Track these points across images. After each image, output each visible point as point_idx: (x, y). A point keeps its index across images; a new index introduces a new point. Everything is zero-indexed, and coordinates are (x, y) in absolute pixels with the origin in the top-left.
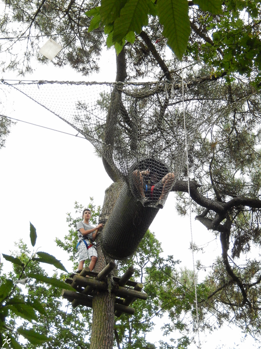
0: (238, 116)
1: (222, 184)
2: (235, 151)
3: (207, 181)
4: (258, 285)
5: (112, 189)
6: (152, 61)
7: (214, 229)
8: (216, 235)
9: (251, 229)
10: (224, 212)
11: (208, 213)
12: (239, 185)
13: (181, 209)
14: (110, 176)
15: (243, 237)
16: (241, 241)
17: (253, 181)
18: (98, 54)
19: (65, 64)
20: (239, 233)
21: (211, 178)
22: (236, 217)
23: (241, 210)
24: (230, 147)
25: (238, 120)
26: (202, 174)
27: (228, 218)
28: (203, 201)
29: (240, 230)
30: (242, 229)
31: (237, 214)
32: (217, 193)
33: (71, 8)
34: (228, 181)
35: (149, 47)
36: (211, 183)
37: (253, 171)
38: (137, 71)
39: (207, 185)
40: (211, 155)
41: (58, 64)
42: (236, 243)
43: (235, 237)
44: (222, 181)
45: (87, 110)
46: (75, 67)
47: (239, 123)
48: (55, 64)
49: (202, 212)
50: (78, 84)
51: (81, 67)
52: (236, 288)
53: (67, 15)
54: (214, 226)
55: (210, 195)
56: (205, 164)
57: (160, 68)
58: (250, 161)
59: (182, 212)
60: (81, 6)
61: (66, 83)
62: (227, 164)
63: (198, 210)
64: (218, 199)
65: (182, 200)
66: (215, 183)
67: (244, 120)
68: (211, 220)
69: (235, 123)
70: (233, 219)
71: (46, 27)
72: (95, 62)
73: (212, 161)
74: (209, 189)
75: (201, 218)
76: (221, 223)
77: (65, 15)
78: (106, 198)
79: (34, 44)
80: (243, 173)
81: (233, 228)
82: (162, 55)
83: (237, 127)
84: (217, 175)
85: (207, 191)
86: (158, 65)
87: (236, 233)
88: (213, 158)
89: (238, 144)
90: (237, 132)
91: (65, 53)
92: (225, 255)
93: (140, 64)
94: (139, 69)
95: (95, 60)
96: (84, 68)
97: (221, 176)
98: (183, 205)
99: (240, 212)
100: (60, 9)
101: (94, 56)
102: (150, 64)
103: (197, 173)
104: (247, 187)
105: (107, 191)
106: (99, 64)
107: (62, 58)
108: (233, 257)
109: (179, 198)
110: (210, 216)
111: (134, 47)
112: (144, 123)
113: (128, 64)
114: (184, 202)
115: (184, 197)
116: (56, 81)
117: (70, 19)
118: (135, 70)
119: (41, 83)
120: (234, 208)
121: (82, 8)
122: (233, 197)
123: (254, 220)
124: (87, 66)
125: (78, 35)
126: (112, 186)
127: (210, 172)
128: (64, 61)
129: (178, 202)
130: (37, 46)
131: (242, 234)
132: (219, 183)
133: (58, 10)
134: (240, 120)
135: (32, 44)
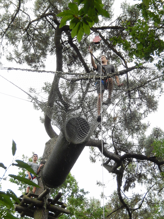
0: (132, 100)
1: (119, 144)
2: (128, 123)
3: (109, 141)
4: (139, 210)
5: (50, 142)
6: (79, 64)
7: (113, 172)
8: (114, 176)
9: (136, 174)
10: (120, 161)
11: (110, 162)
12: (130, 145)
13: (93, 159)
14: (49, 134)
15: (131, 178)
16: (130, 181)
17: (139, 143)
18: (45, 57)
19: (23, 63)
20: (129, 176)
21: (113, 140)
22: (127, 166)
23: (130, 161)
24: (125, 120)
25: (131, 103)
26: (107, 137)
27: (122, 166)
28: (107, 154)
29: (129, 174)
30: (131, 174)
31: (128, 164)
32: (116, 149)
33: (29, 28)
34: (123, 142)
35: (77, 54)
36: (112, 143)
37: (139, 136)
38: (69, 69)
39: (110, 145)
40: (113, 125)
41: (19, 62)
42: (126, 182)
43: (126, 178)
44: (119, 142)
45: (36, 92)
46: (30, 65)
47: (132, 105)
48: (17, 62)
49: (106, 161)
50: (33, 71)
51: (34, 65)
52: (125, 211)
53: (26, 32)
54: (113, 170)
55: (112, 150)
56: (109, 130)
57: (84, 68)
58: (137, 130)
59: (93, 160)
60: (35, 27)
61: (25, 70)
62: (123, 131)
63: (103, 160)
64: (117, 153)
65: (94, 153)
66: (114, 143)
67: (135, 103)
68: (111, 167)
69: (129, 105)
70: (125, 167)
71: (13, 39)
72: (42, 62)
73: (114, 129)
74: (111, 147)
75: (105, 165)
76: (117, 169)
77: (25, 32)
78: (46, 148)
79: (5, 48)
80: (133, 137)
81: (125, 172)
82: (85, 60)
83: (131, 107)
84: (116, 138)
85: (109, 148)
86: (83, 66)
87: (126, 176)
88: (114, 127)
89: (131, 118)
90: (131, 111)
91: (24, 56)
92: (119, 189)
93: (71, 65)
94: (70, 68)
95: (42, 61)
96: (35, 66)
97: (119, 139)
98: (93, 156)
99: (130, 162)
100: (22, 28)
101: (42, 58)
102: (77, 65)
103: (103, 136)
104: (135, 147)
105: (47, 144)
106: (45, 63)
107: (22, 58)
108: (124, 191)
109: (91, 152)
110: (111, 164)
111: (68, 54)
112: (72, 103)
113: (63, 65)
114: (95, 154)
115: (94, 151)
116: (20, 69)
117: (28, 34)
118: (67, 68)
119: (9, 69)
120: (126, 160)
121: (36, 28)
122: (126, 152)
123: (138, 168)
124: (38, 65)
125: (32, 45)
126: (50, 141)
127: (112, 136)
128: (23, 61)
129: (90, 154)
130: (6, 50)
131: (130, 177)
132: (118, 143)
133: (21, 29)
134: (133, 103)
135: (3, 48)
